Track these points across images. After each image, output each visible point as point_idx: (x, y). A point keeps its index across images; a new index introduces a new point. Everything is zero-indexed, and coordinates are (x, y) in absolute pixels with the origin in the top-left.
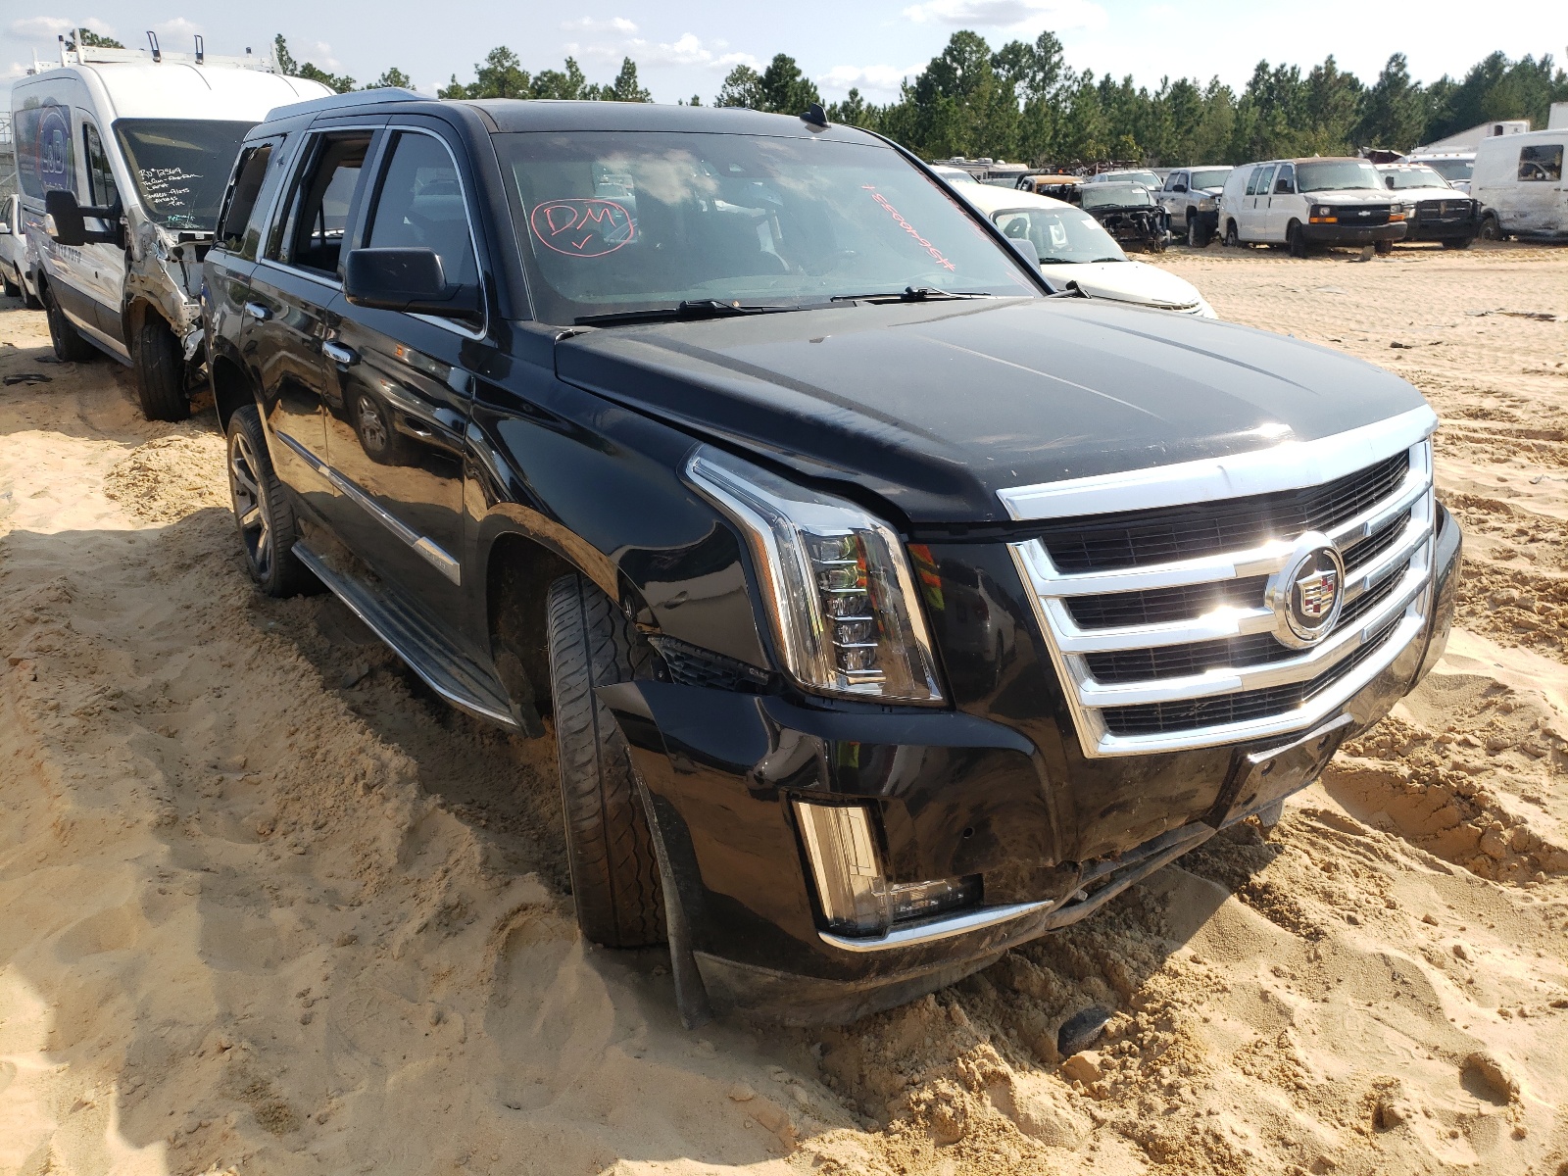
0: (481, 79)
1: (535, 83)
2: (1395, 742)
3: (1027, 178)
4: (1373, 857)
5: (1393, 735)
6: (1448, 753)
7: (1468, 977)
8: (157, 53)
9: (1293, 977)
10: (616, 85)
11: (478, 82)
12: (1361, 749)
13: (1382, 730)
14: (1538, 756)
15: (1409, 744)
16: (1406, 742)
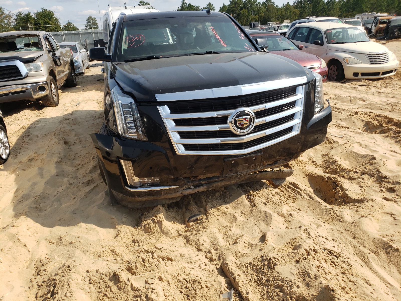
0: (231, 3)
1: (244, 3)
2: (336, 170)
3: (377, 18)
4: (297, 194)
5: (337, 168)
6: (349, 174)
7: (289, 220)
8: (126, 7)
9: (245, 214)
10: (266, 2)
11: (230, 4)
12: (328, 171)
13: (335, 167)
14: (373, 176)
15: (340, 171)
16: (339, 170)
